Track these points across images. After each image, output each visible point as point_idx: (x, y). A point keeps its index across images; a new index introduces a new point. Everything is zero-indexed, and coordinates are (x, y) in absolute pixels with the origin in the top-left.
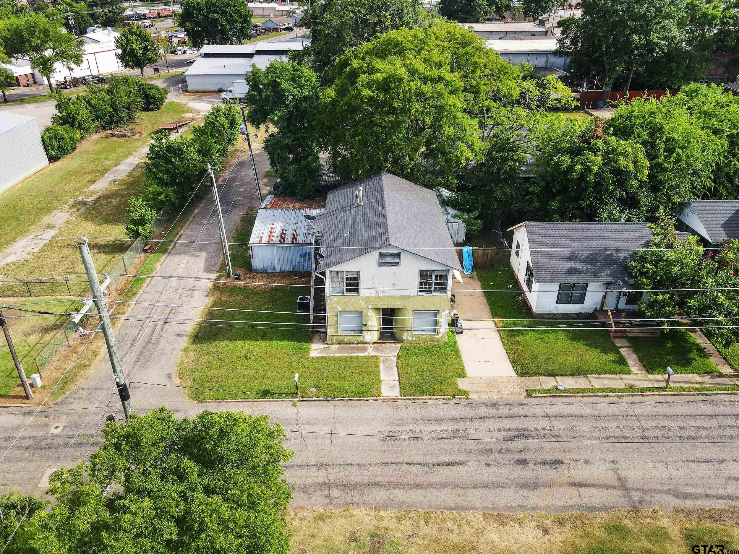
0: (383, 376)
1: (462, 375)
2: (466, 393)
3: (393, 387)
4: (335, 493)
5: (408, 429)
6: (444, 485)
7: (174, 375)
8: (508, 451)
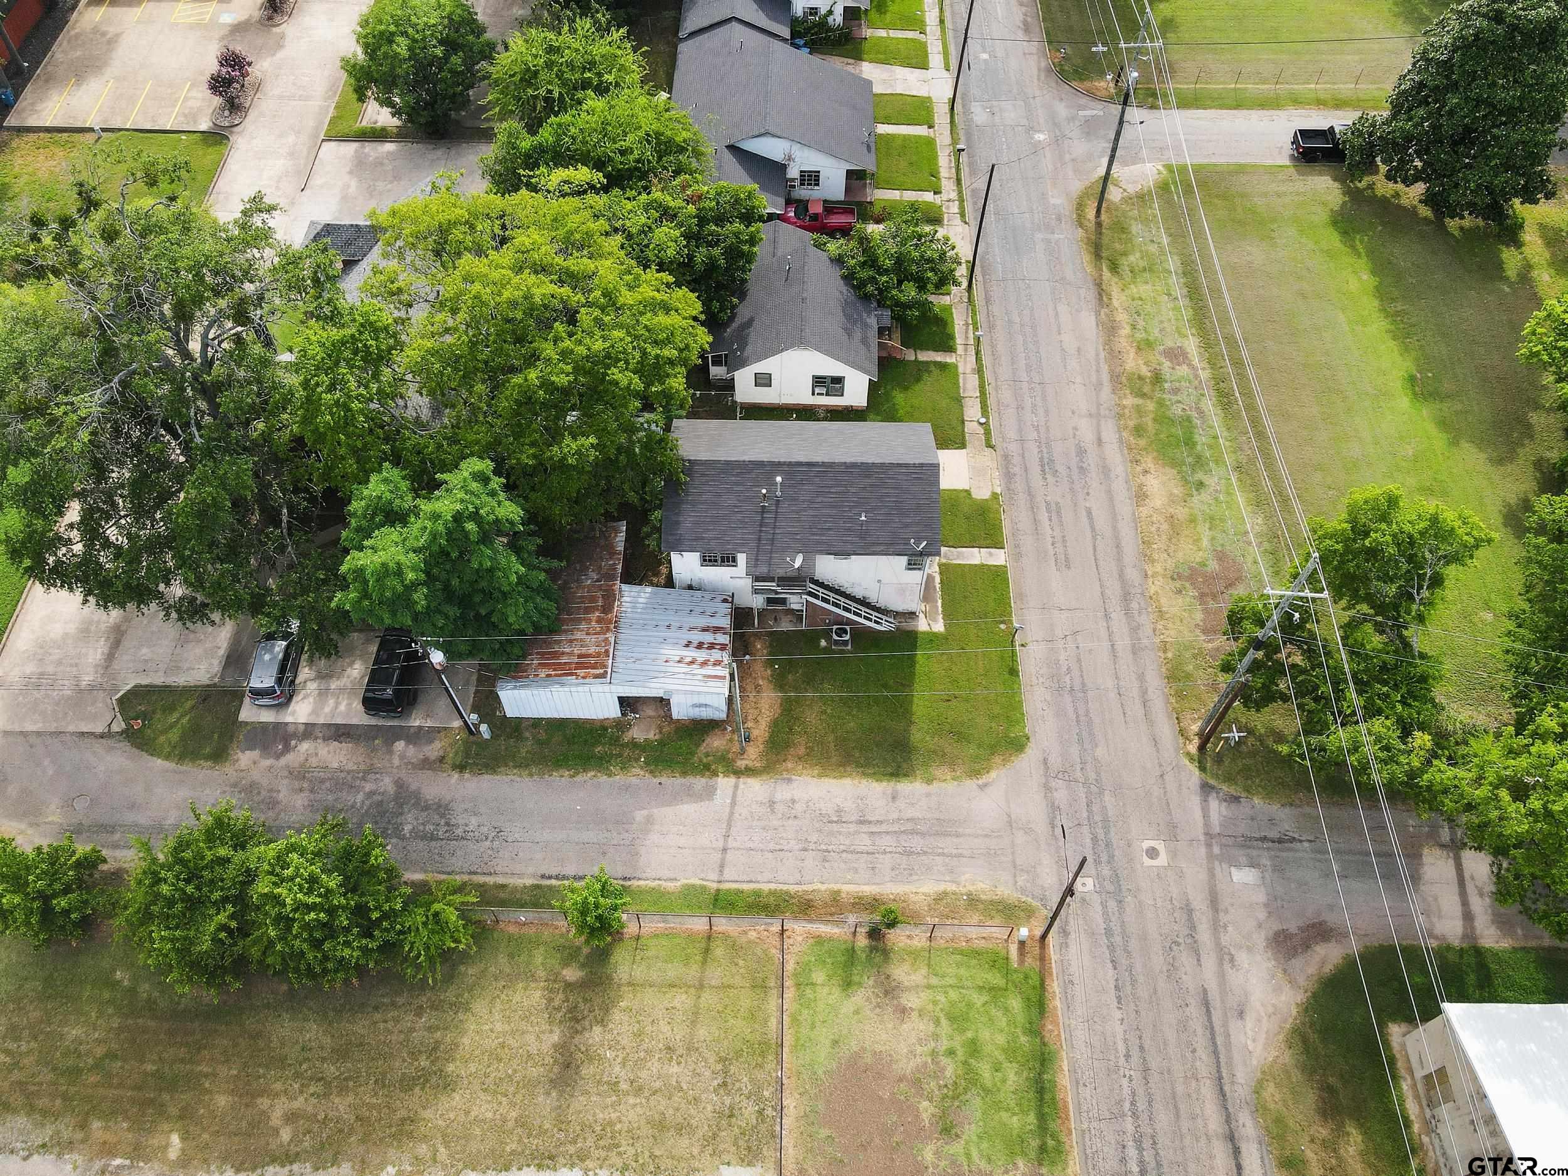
0: (977, 562)
1: (968, 492)
2: (995, 496)
3: (991, 554)
4: (1134, 605)
5: (1050, 547)
6: (1115, 528)
7: (980, 782)
8: (1069, 476)
